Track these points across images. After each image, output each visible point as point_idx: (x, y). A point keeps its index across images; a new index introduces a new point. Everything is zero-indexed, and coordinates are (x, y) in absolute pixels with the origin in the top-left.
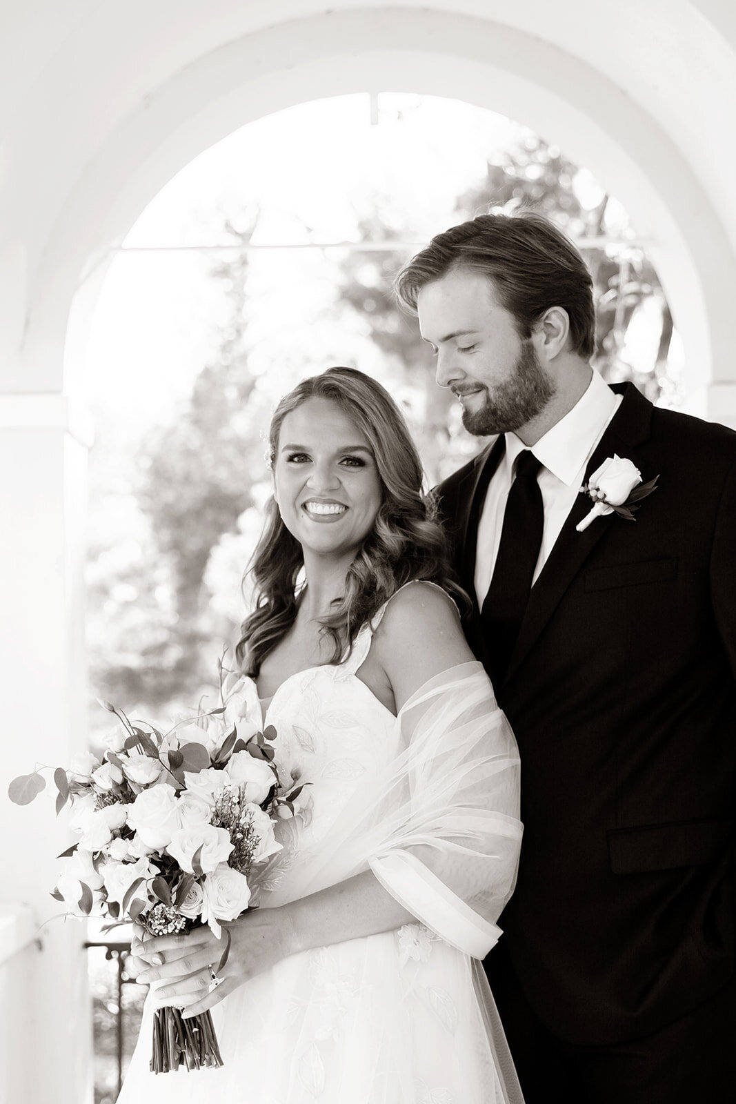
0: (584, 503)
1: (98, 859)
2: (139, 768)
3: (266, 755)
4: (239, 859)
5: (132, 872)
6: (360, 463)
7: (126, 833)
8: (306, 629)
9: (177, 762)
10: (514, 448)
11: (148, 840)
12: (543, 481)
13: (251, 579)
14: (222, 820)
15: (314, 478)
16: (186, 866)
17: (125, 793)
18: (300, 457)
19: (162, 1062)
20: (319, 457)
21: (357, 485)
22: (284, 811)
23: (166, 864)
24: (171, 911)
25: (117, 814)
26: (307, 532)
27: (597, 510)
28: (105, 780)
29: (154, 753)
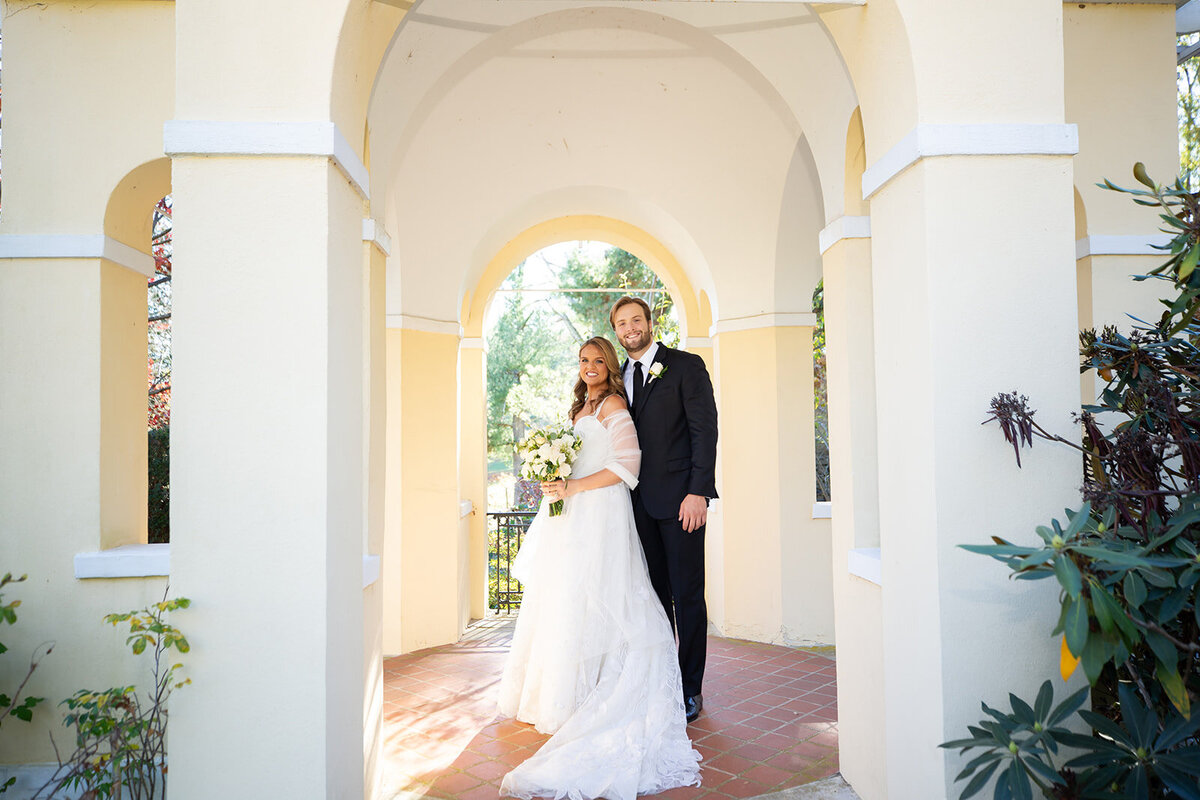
0: (650, 376)
1: (531, 464)
2: (540, 440)
3: (572, 435)
4: (567, 461)
5: (541, 467)
6: (601, 362)
7: (538, 457)
8: (587, 407)
9: (549, 438)
10: (632, 362)
11: (544, 458)
12: (643, 368)
13: (573, 393)
14: (562, 451)
15: (589, 366)
16: (555, 463)
17: (537, 447)
18: (585, 360)
19: (552, 514)
20: (590, 360)
21: (600, 368)
22: (578, 448)
23: (549, 464)
24: (552, 475)
25: (535, 452)
26: (587, 381)
27: (653, 377)
28: (531, 444)
29: (543, 436)
